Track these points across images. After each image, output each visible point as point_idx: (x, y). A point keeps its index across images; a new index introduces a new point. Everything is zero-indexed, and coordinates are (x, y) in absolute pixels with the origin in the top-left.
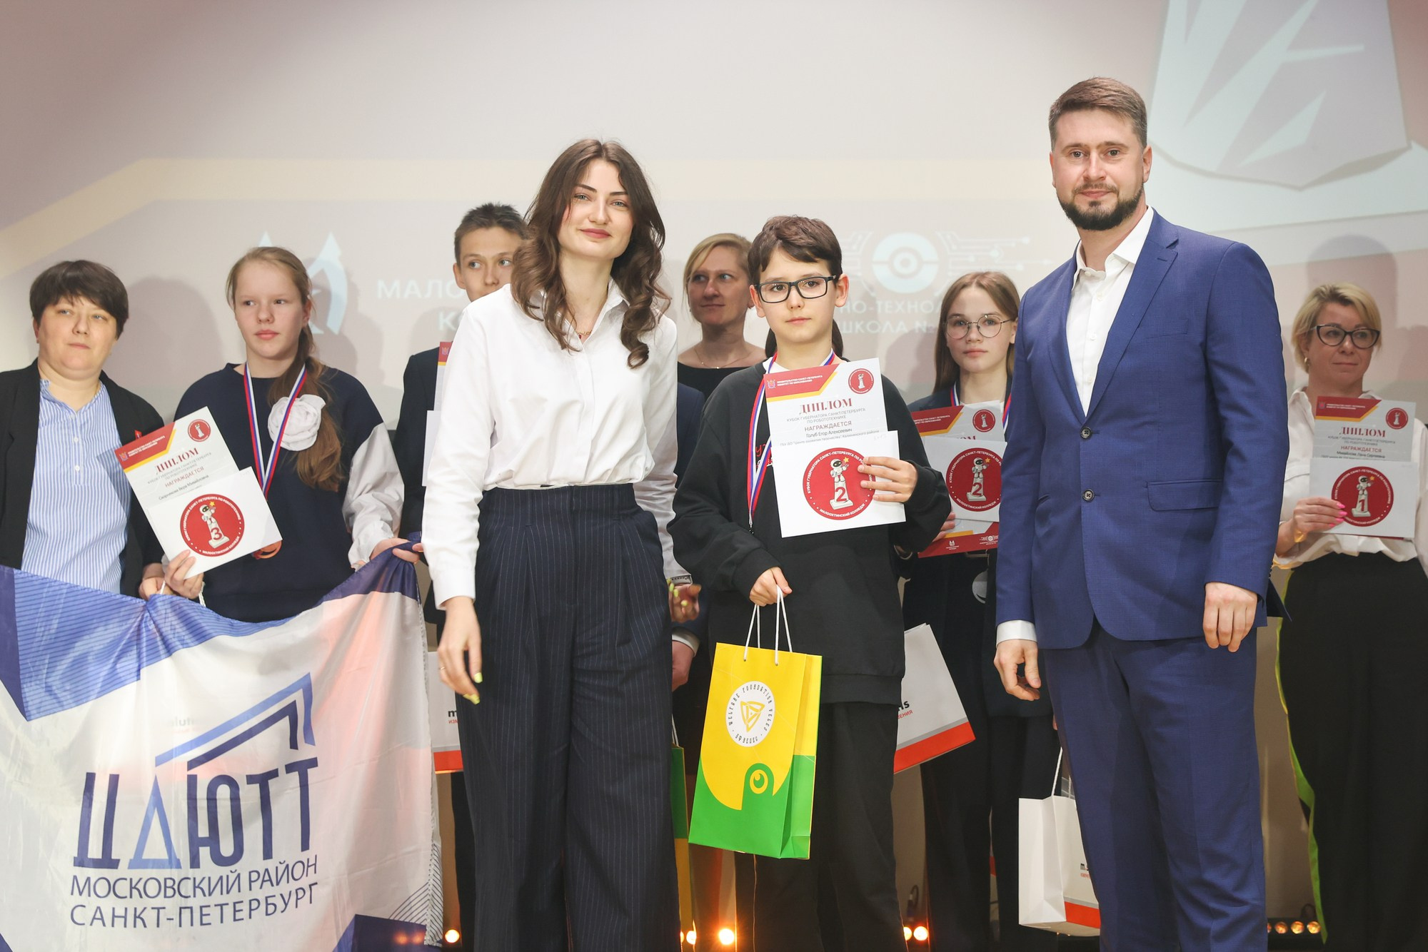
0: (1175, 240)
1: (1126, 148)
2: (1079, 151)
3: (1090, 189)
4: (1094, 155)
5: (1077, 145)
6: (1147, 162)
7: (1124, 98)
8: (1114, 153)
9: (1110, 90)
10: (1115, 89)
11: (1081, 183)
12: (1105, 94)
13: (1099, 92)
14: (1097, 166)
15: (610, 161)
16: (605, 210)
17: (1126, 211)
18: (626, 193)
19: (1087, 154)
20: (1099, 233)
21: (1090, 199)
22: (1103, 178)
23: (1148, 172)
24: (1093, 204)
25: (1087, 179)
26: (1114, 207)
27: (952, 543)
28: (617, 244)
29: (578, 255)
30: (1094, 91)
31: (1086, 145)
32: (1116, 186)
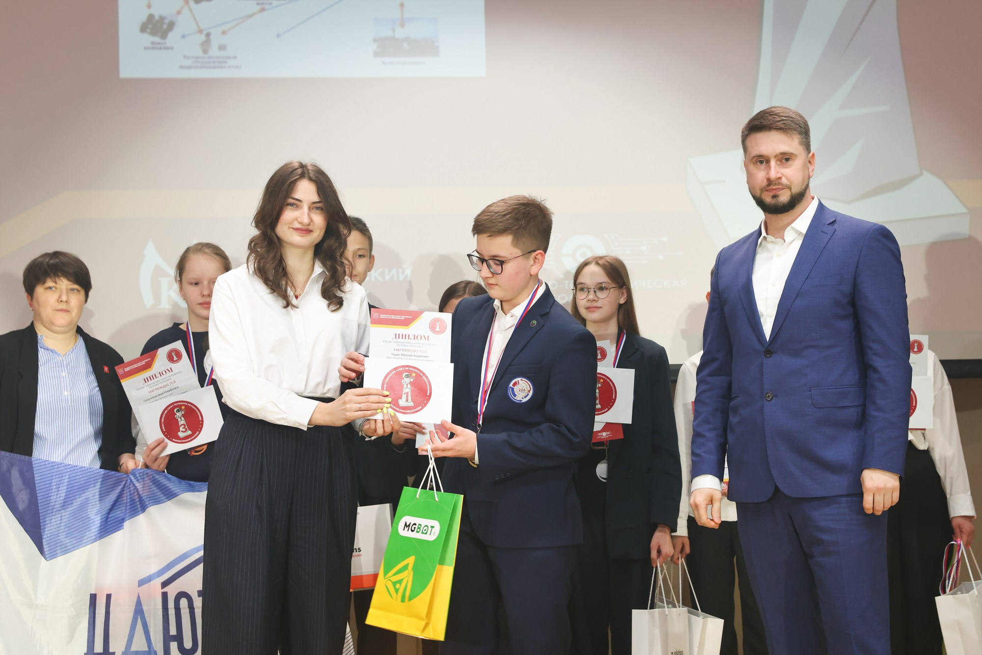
0: (833, 220)
1: (796, 155)
2: (762, 160)
3: (772, 187)
4: (773, 163)
5: (761, 156)
6: (812, 162)
7: (792, 121)
8: (787, 160)
9: (782, 116)
10: (785, 115)
11: (765, 183)
12: (778, 119)
13: (774, 118)
14: (775, 170)
17: (797, 200)
19: (768, 161)
20: (780, 216)
21: (772, 194)
22: (780, 178)
23: (813, 170)
24: (775, 197)
25: (769, 180)
26: (789, 198)
29: (292, 246)
30: (770, 118)
31: (766, 156)
32: (789, 183)
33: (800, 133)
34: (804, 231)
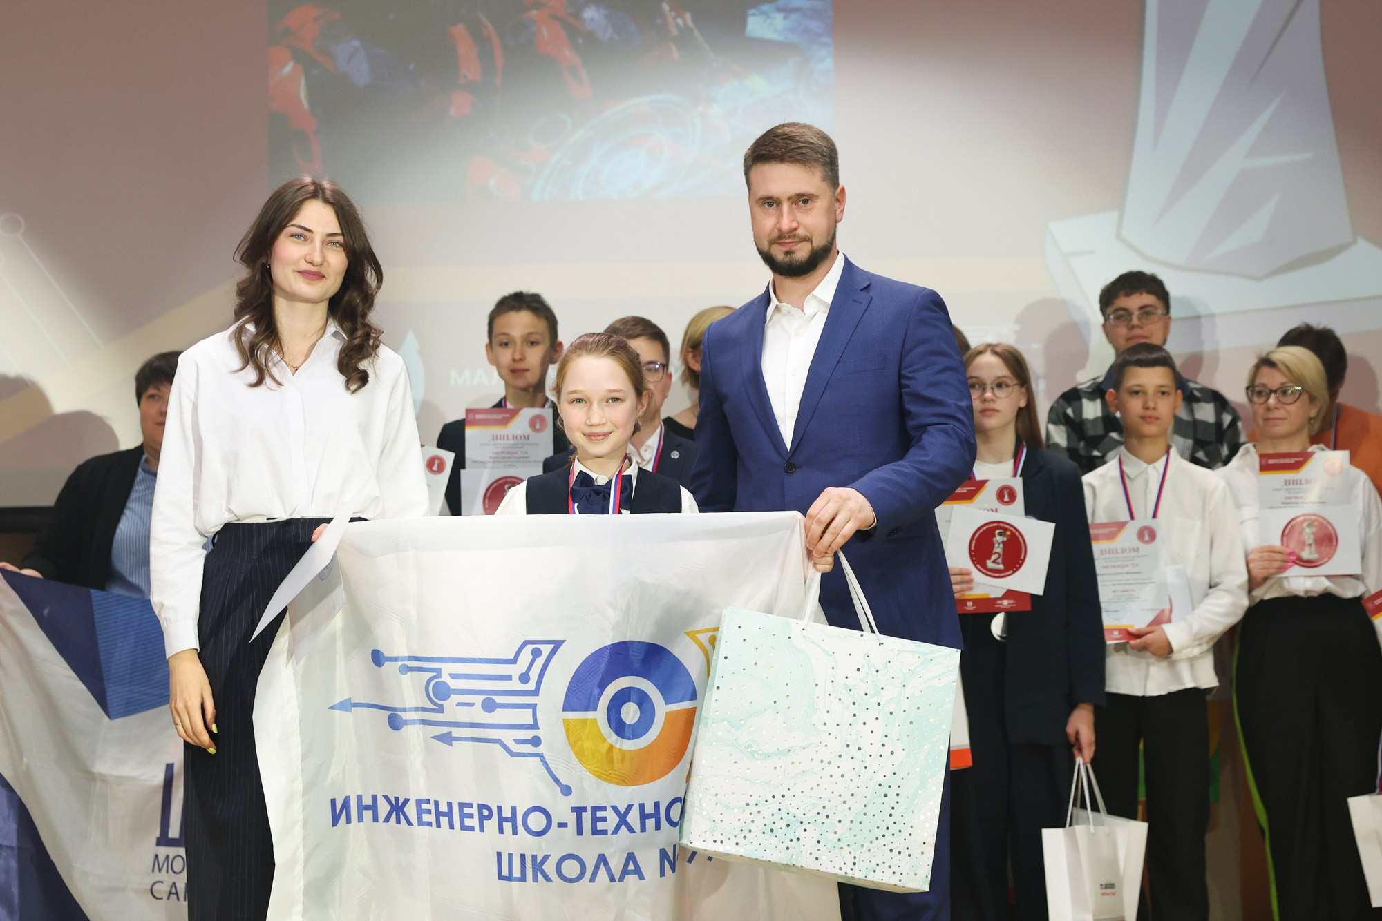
0: (868, 285)
1: (817, 197)
2: (771, 202)
3: (784, 239)
4: (785, 207)
5: (769, 197)
6: (841, 201)
8: (805, 202)
9: (798, 141)
10: (802, 140)
11: (774, 233)
12: (793, 147)
13: (787, 144)
14: (788, 216)
17: (821, 256)
18: (343, 235)
19: (779, 206)
21: (785, 248)
22: (795, 229)
23: (841, 213)
24: (788, 250)
25: (780, 230)
26: (808, 254)
31: (777, 197)
32: (808, 235)
33: (824, 164)
34: (829, 301)
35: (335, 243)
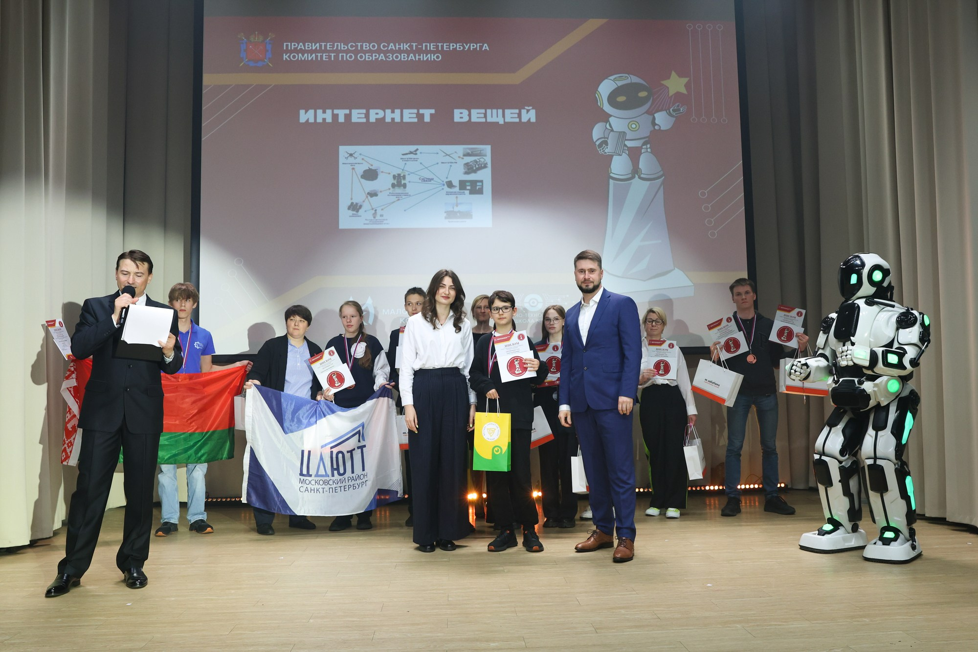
0: (609, 295)
1: (596, 270)
2: (582, 271)
3: (586, 282)
4: (587, 272)
5: (582, 269)
6: (602, 273)
7: (595, 256)
8: (592, 271)
10: (592, 254)
11: (583, 280)
12: (589, 255)
14: (588, 275)
15: (450, 276)
16: (448, 291)
17: (596, 288)
18: (454, 286)
19: (585, 272)
20: (588, 294)
22: (589, 278)
23: (602, 276)
24: (587, 286)
25: (585, 279)
26: (592, 287)
27: (547, 383)
28: (451, 300)
29: (441, 303)
30: (587, 254)
31: (584, 269)
32: (593, 281)
33: (598, 261)
35: (452, 288)
